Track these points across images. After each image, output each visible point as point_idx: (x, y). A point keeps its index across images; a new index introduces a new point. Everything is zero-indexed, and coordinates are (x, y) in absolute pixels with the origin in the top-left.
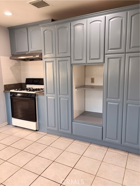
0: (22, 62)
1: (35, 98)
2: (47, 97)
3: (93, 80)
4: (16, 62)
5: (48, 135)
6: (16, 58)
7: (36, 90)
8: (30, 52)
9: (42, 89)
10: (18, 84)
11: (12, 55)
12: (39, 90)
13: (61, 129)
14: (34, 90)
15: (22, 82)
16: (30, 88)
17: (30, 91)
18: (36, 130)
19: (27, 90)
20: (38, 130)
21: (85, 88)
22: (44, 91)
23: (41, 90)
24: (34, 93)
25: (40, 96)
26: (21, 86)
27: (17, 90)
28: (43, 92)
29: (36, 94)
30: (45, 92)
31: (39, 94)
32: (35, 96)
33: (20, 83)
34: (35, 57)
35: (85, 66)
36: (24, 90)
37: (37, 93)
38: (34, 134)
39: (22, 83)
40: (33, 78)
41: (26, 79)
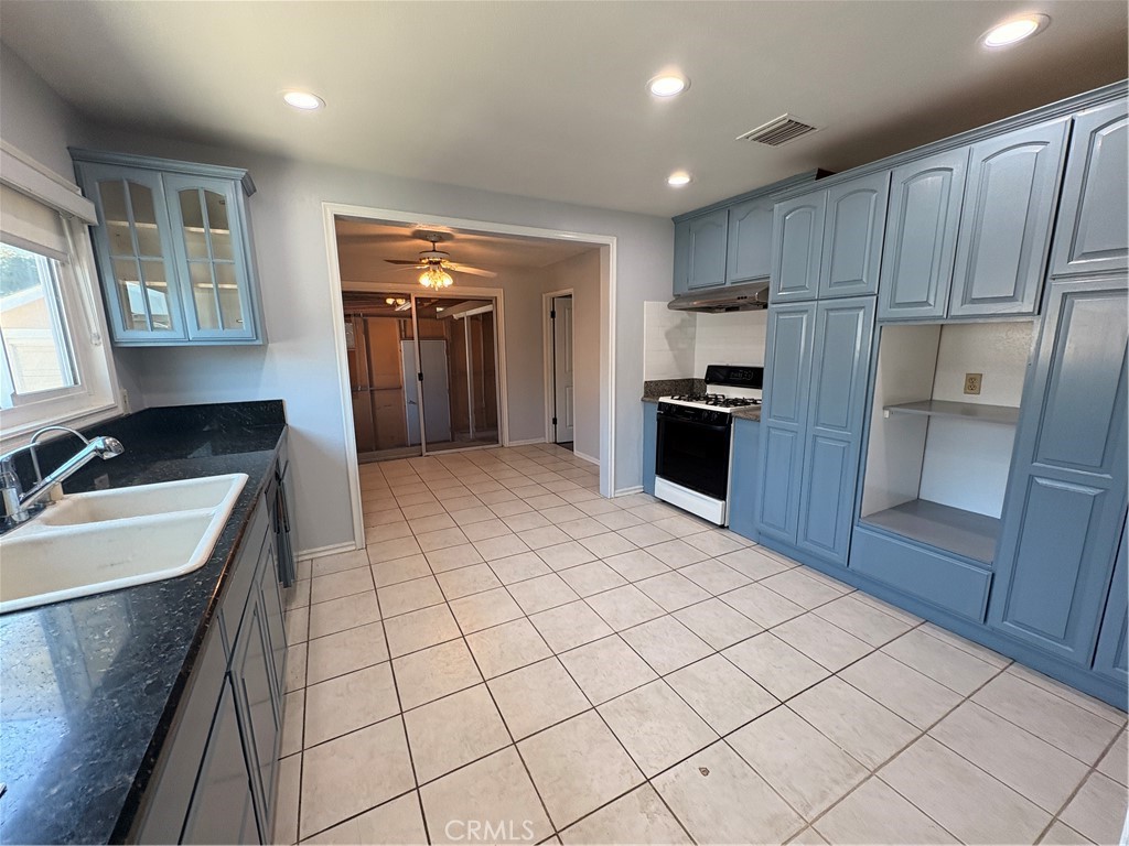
0: (701, 316)
1: (730, 427)
2: (768, 429)
3: (973, 383)
4: (683, 314)
5: (759, 549)
6: (684, 304)
7: (735, 402)
8: (728, 284)
9: (755, 402)
10: (684, 380)
11: (674, 295)
12: (744, 402)
13: (806, 539)
14: (727, 403)
15: (695, 377)
16: (716, 396)
17: (715, 404)
18: (722, 527)
19: (707, 399)
20: (727, 527)
21: (930, 410)
22: (759, 409)
23: (752, 405)
24: (728, 411)
25: (747, 422)
26: (689, 388)
27: (678, 397)
28: (757, 413)
29: (734, 414)
30: (763, 414)
31: (741, 415)
32: (730, 421)
33: (688, 379)
34: (745, 300)
35: (942, 325)
36: (698, 399)
37: (738, 411)
39: (693, 379)
40: (730, 365)
41: (710, 367)
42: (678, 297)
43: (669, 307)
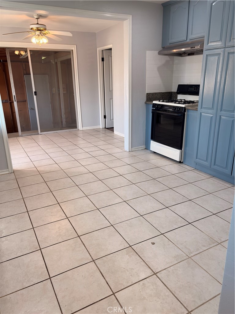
0: (176, 58)
1: (185, 114)
2: (201, 113)
4: (167, 58)
5: (195, 171)
6: (166, 52)
7: (189, 102)
8: (188, 41)
10: (167, 93)
11: (162, 47)
12: (193, 102)
13: (215, 164)
15: (173, 91)
16: (181, 100)
17: (179, 103)
18: (180, 162)
19: (176, 101)
20: (183, 162)
22: (197, 105)
24: (184, 107)
25: (192, 111)
26: (170, 96)
27: (162, 101)
28: (196, 107)
29: (186, 108)
30: (199, 107)
31: (190, 108)
32: (185, 111)
33: (169, 93)
34: (194, 48)
36: (172, 102)
37: (188, 106)
38: (176, 166)
40: (189, 84)
41: (179, 85)
42: (164, 48)
43: (160, 53)
